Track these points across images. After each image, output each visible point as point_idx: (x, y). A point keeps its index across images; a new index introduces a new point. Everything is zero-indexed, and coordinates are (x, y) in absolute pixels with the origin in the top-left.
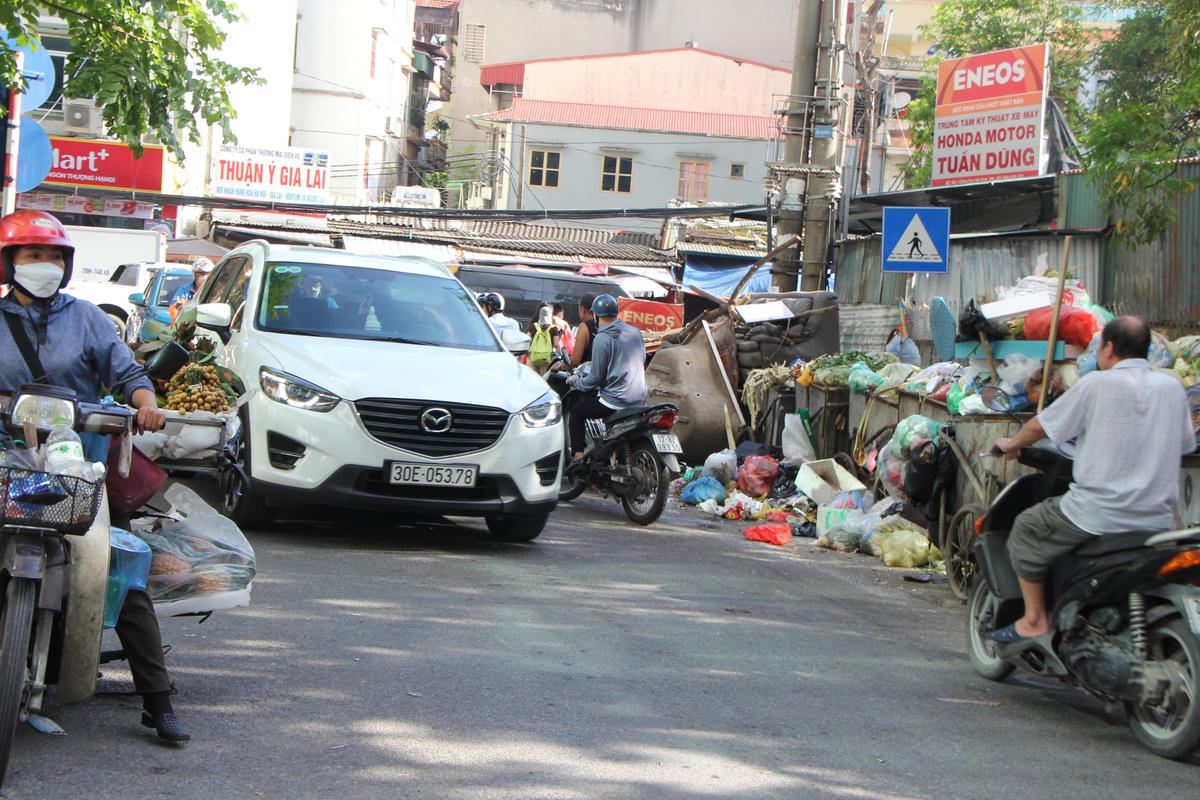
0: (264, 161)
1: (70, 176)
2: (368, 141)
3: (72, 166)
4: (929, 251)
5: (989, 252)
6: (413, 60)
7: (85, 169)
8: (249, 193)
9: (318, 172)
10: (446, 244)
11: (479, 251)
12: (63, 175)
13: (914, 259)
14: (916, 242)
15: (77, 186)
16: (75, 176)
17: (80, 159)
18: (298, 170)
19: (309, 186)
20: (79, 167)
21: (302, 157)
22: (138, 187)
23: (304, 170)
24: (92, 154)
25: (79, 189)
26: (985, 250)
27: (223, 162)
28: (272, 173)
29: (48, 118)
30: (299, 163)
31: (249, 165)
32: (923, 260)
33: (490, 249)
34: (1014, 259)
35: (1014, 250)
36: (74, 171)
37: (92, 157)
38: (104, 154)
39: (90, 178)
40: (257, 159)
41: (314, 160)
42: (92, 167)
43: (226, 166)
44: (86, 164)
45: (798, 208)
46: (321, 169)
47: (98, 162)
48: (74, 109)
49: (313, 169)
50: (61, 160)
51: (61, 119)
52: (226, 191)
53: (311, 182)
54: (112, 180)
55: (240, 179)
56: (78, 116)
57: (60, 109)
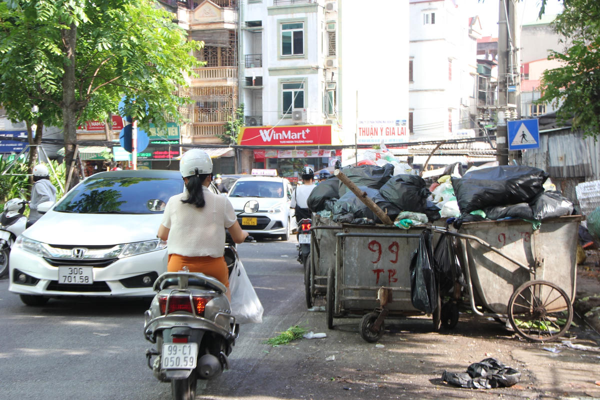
0: (378, 126)
1: (296, 142)
2: (450, 110)
3: (296, 138)
4: (530, 139)
5: (563, 136)
6: (477, 69)
7: (301, 139)
8: (373, 141)
9: (402, 128)
10: (463, 155)
11: (479, 157)
12: (292, 142)
13: (524, 144)
14: (524, 136)
15: (296, 146)
16: (297, 142)
17: (299, 134)
18: (393, 128)
19: (399, 135)
20: (299, 138)
21: (395, 122)
22: (321, 143)
23: (396, 128)
24: (303, 131)
25: (297, 147)
26: (561, 136)
27: (360, 128)
28: (382, 131)
29: (285, 118)
30: (393, 125)
31: (372, 128)
32: (528, 143)
33: (485, 156)
34: (576, 139)
35: (576, 135)
36: (297, 140)
37: (303, 133)
38: (308, 131)
39: (303, 142)
40: (375, 126)
41: (400, 123)
42: (304, 137)
43: (361, 130)
44: (301, 136)
45: (504, 125)
46: (404, 127)
47: (306, 135)
48: (297, 112)
49: (400, 127)
50: (291, 135)
51: (291, 118)
52: (363, 141)
53: (400, 133)
54: (311, 141)
55: (368, 135)
56: (297, 116)
57: (291, 113)
